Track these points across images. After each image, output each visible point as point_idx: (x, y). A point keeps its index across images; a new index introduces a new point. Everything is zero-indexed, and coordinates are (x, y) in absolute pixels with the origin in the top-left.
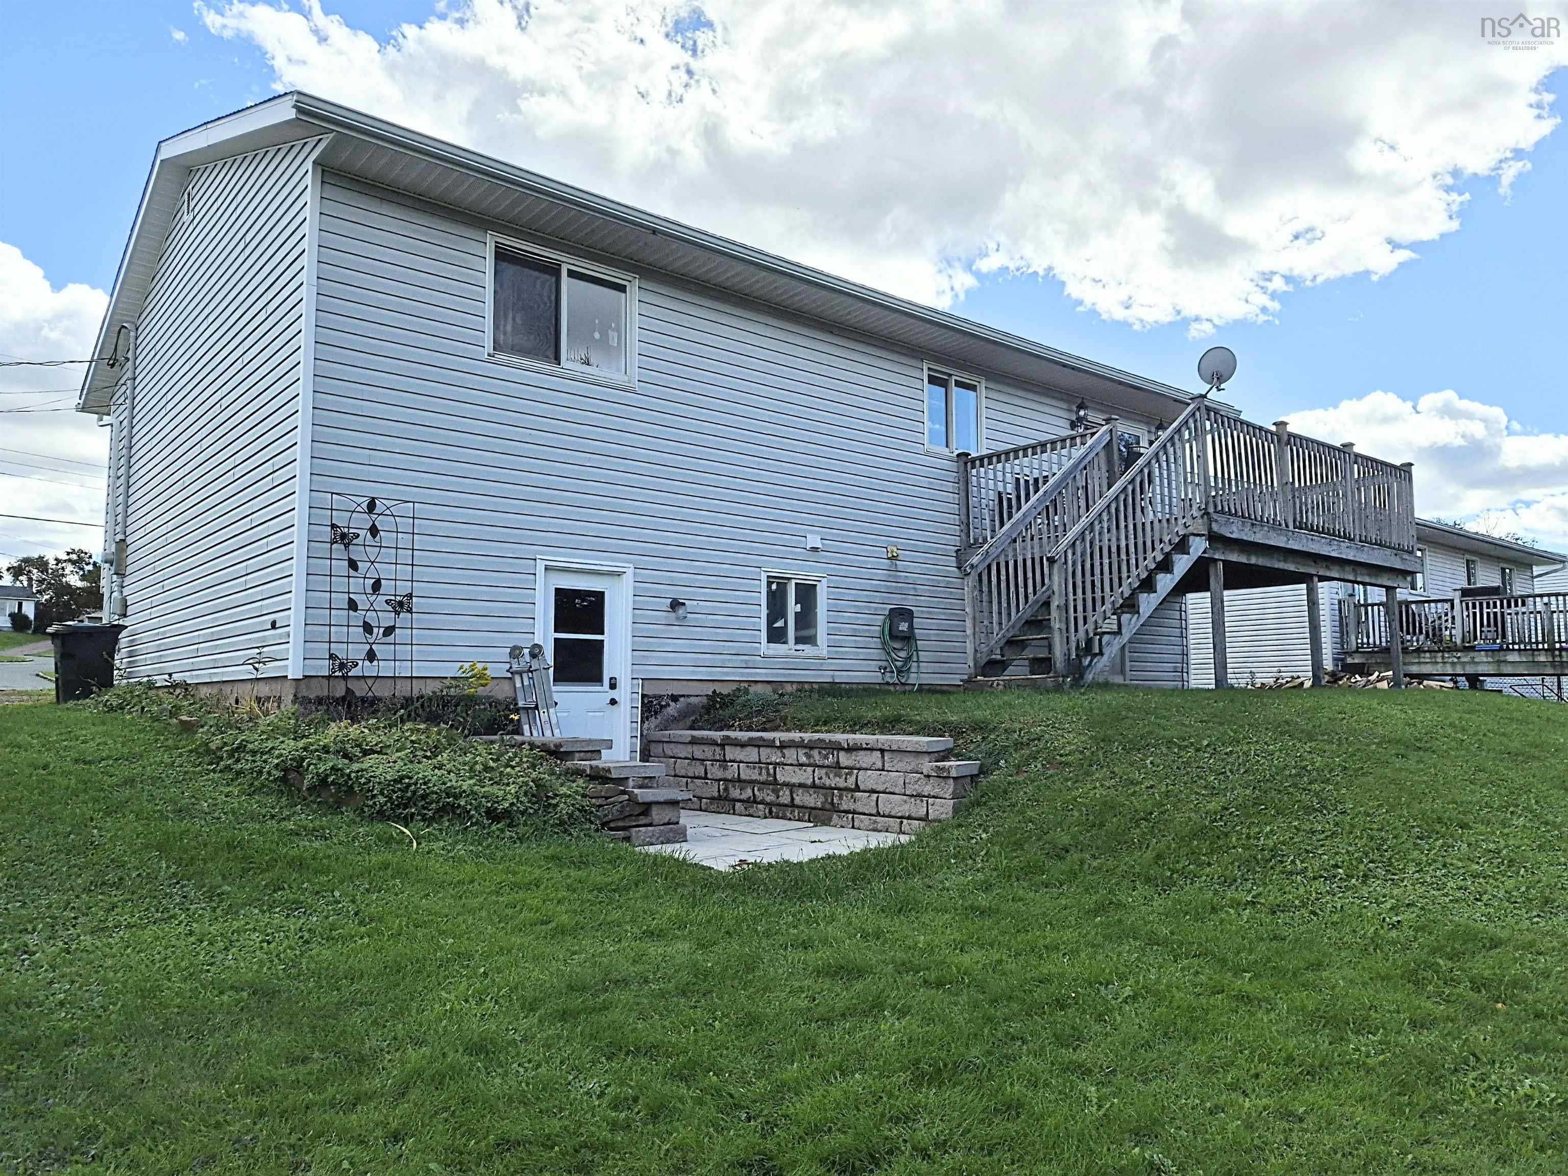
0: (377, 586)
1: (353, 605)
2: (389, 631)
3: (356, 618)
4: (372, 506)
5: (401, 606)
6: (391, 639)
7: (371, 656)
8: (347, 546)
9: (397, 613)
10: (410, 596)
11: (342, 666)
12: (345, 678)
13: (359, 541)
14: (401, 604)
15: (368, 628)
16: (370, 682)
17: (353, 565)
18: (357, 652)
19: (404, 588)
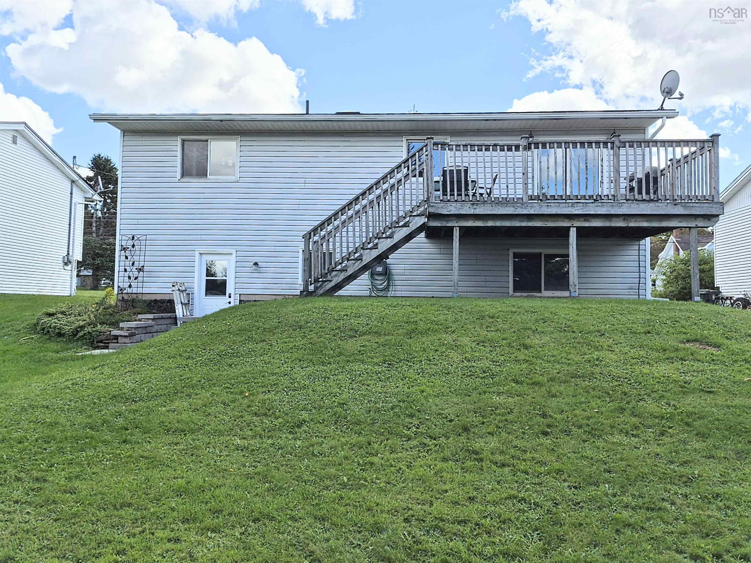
0: (133, 264)
1: (125, 270)
2: (136, 278)
3: (127, 274)
4: (133, 238)
5: (140, 270)
6: (136, 281)
7: (130, 286)
8: (125, 252)
9: (139, 272)
10: (143, 266)
11: (121, 290)
12: (122, 293)
13: (129, 249)
14: (140, 269)
15: (129, 278)
16: (129, 295)
17: (126, 257)
18: (126, 285)
19: (142, 264)
